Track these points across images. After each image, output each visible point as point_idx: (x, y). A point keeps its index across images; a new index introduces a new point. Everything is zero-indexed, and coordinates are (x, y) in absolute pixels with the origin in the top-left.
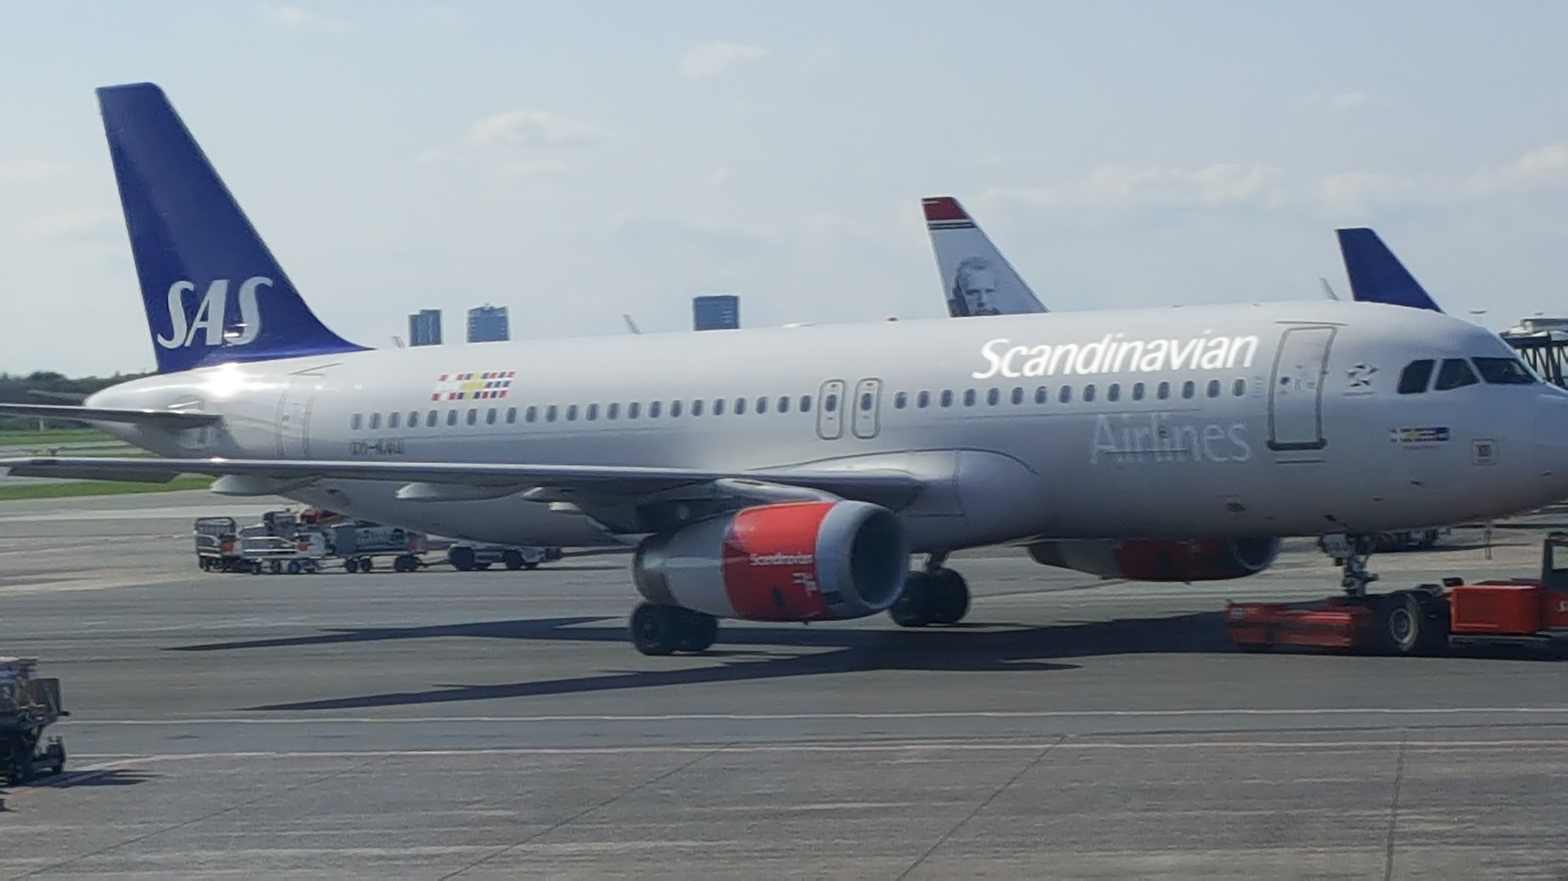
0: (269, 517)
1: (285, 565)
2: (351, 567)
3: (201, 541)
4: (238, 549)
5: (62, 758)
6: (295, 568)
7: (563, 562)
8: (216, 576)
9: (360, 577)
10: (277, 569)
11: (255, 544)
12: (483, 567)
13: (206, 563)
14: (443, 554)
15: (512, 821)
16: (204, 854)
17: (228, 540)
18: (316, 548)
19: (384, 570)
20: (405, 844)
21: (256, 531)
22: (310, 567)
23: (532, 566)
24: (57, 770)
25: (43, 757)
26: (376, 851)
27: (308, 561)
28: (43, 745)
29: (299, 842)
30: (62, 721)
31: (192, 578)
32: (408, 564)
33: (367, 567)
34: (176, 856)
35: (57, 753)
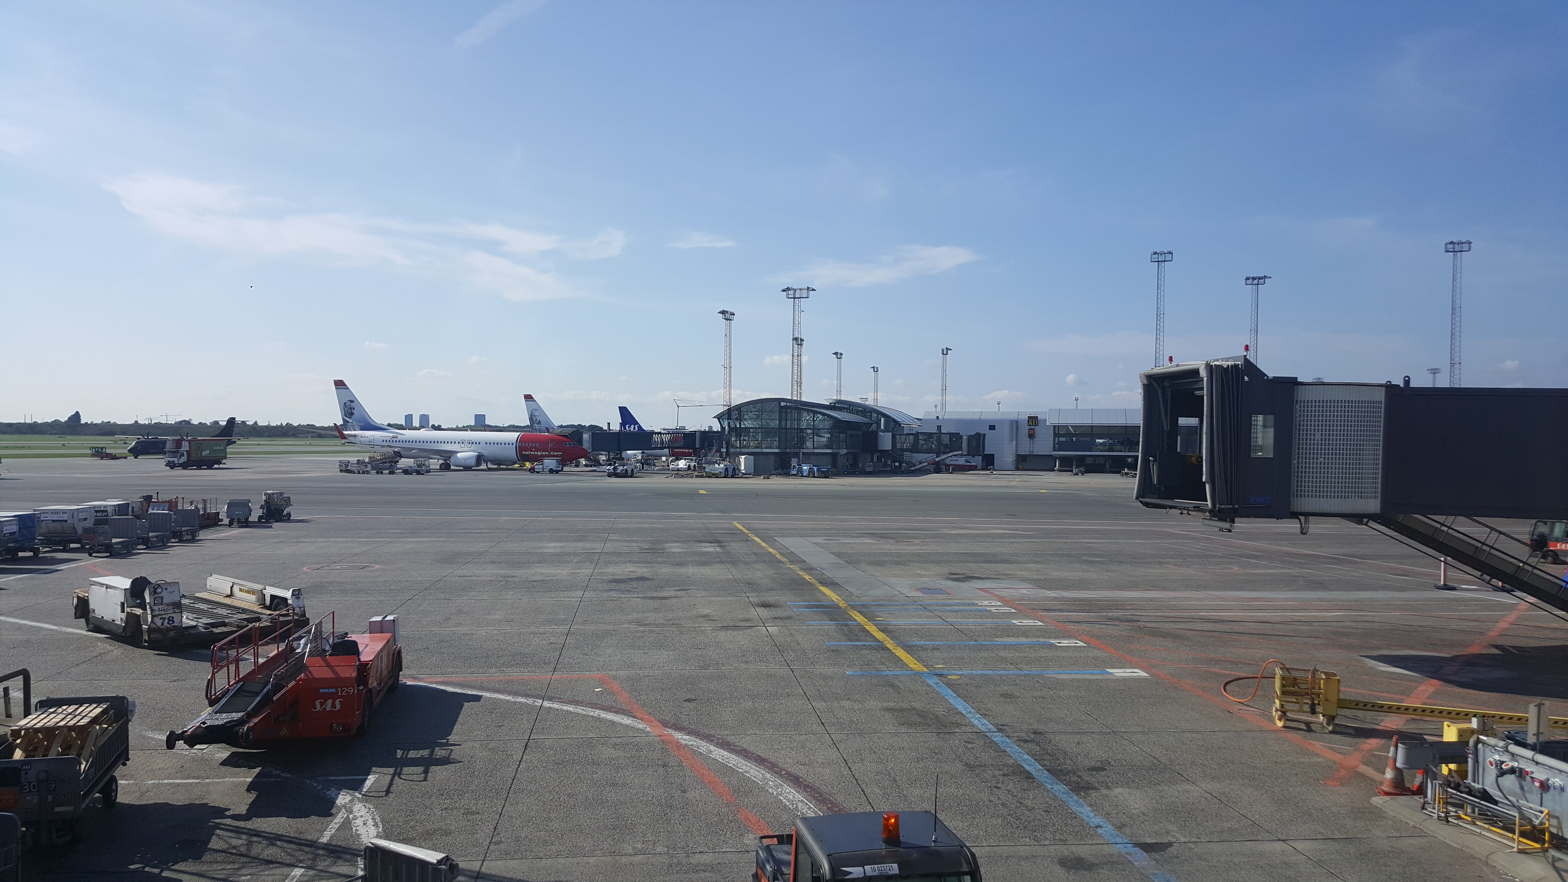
0: (358, 460)
1: (361, 472)
2: (378, 473)
3: (340, 465)
4: (349, 468)
5: (290, 516)
6: (364, 473)
7: (431, 474)
8: (343, 474)
9: (380, 475)
10: (359, 473)
11: (353, 467)
12: (411, 474)
13: (341, 471)
14: (401, 471)
15: (401, 533)
16: (320, 540)
17: (347, 466)
18: (369, 468)
19: (386, 474)
20: (372, 538)
21: (354, 464)
22: (368, 472)
23: (423, 474)
24: (289, 519)
25: (285, 516)
26: (364, 540)
27: (367, 471)
28: (285, 512)
29: (346, 537)
30: (290, 507)
31: (338, 474)
32: (392, 473)
33: (382, 473)
34: (313, 540)
35: (289, 515)
